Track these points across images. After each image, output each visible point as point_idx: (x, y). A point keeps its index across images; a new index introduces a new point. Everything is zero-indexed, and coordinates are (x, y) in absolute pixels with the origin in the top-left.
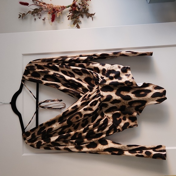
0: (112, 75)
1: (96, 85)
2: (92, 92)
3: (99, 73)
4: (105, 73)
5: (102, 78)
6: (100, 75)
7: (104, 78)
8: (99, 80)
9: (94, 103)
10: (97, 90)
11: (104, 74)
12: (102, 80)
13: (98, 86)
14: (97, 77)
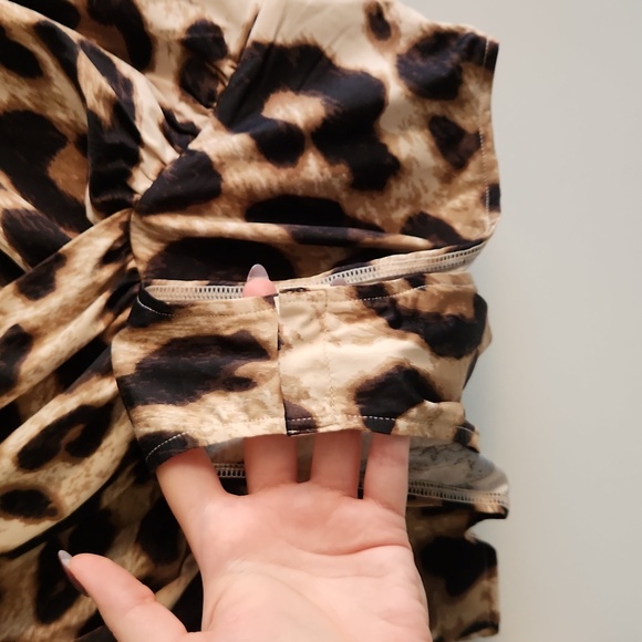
0: (295, 109)
1: (105, 210)
2: (51, 303)
3: (144, 62)
4: (217, 76)
5: (177, 132)
6: (152, 95)
7: (192, 131)
8: (135, 160)
9: (74, 433)
10: (108, 272)
11: (206, 85)
12: (170, 154)
13: (126, 227)
14: (123, 112)
